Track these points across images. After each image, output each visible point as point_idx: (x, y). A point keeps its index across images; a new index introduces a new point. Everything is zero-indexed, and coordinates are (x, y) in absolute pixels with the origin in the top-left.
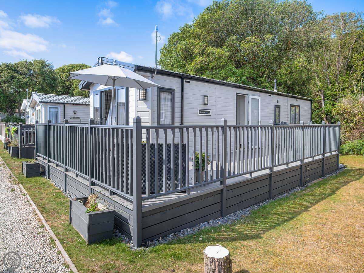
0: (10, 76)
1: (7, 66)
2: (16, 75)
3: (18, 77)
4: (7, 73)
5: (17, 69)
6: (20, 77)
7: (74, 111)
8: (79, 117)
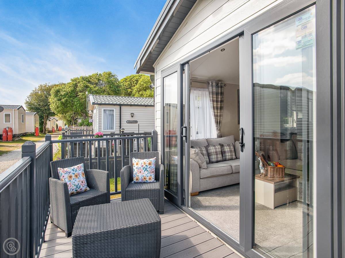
0: (84, 86)
1: (83, 78)
2: (89, 84)
3: (90, 87)
4: (82, 84)
5: (90, 80)
6: (92, 86)
7: (132, 114)
8: (137, 121)
